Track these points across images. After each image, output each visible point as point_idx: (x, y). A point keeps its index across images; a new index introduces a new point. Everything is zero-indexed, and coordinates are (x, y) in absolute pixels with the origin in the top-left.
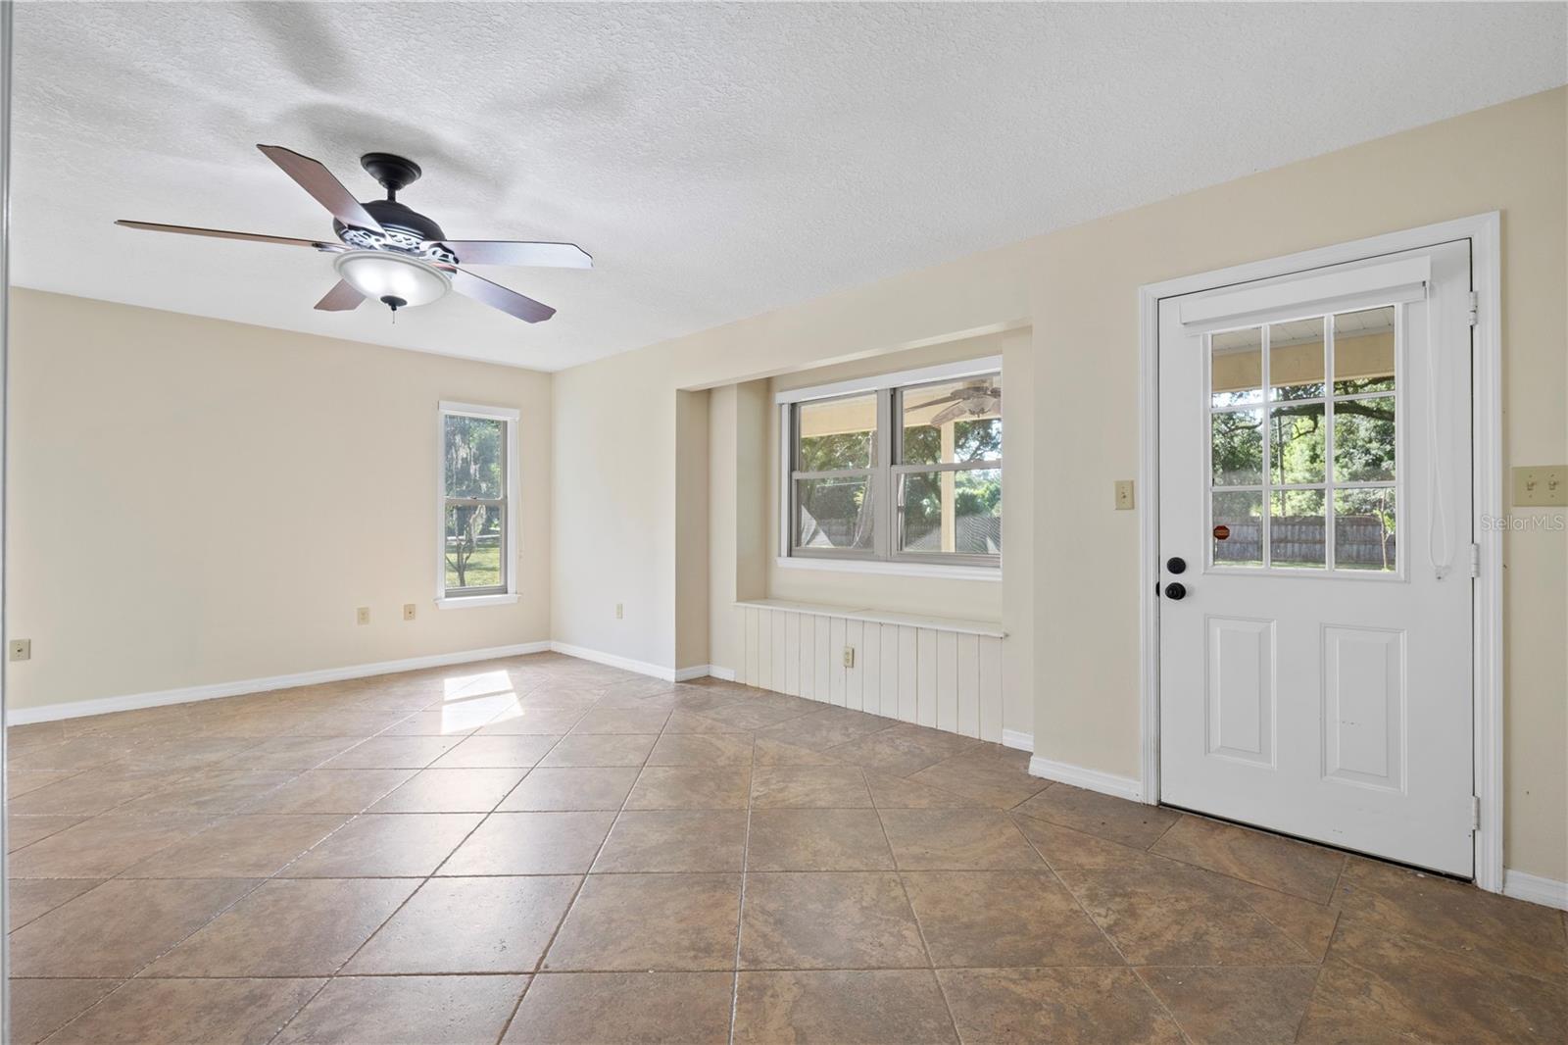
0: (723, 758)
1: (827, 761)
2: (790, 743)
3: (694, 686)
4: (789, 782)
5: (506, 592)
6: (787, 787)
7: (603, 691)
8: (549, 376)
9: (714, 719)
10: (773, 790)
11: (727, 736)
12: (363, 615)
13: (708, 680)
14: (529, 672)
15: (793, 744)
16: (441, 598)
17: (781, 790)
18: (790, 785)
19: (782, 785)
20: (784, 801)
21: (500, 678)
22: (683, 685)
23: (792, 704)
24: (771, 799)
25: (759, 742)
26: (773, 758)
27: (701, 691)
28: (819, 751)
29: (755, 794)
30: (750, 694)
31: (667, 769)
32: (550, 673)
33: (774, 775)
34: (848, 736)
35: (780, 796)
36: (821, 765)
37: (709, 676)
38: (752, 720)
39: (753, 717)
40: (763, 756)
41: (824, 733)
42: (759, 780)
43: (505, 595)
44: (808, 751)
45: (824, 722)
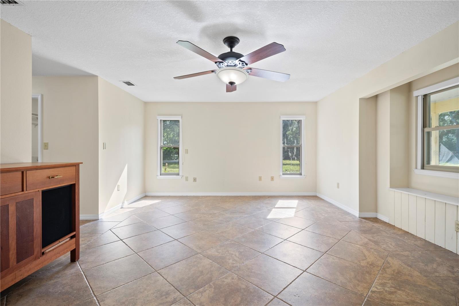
0: (364, 262)
1: (431, 285)
2: (408, 265)
3: (367, 221)
4: (399, 290)
5: (301, 175)
6: (395, 292)
7: (327, 215)
8: (316, 103)
9: (370, 240)
10: (386, 291)
11: (373, 250)
12: (260, 178)
13: (376, 220)
14: (306, 203)
15: (411, 266)
16: (281, 175)
17: (391, 293)
18: (399, 292)
19: (393, 290)
20: (390, 300)
21: (295, 203)
22: (362, 219)
23: (419, 243)
24: (382, 296)
25: (389, 259)
26: (394, 271)
27: (370, 224)
28: (426, 276)
29: (373, 289)
30: (395, 231)
31: (335, 258)
32: (312, 204)
33: (390, 281)
34: (453, 273)
35: (388, 296)
36: (426, 287)
37: (376, 218)
38: (390, 246)
39: (391, 244)
40: (388, 268)
41: (435, 266)
42: (380, 281)
43: (301, 176)
44: (419, 274)
45: (437, 259)
